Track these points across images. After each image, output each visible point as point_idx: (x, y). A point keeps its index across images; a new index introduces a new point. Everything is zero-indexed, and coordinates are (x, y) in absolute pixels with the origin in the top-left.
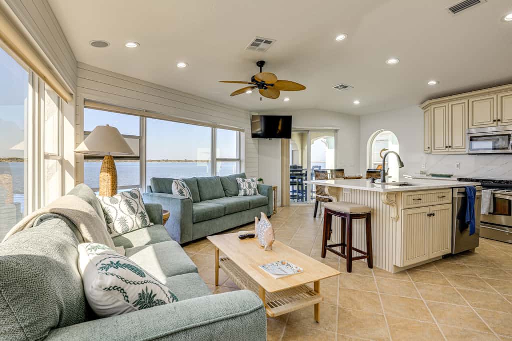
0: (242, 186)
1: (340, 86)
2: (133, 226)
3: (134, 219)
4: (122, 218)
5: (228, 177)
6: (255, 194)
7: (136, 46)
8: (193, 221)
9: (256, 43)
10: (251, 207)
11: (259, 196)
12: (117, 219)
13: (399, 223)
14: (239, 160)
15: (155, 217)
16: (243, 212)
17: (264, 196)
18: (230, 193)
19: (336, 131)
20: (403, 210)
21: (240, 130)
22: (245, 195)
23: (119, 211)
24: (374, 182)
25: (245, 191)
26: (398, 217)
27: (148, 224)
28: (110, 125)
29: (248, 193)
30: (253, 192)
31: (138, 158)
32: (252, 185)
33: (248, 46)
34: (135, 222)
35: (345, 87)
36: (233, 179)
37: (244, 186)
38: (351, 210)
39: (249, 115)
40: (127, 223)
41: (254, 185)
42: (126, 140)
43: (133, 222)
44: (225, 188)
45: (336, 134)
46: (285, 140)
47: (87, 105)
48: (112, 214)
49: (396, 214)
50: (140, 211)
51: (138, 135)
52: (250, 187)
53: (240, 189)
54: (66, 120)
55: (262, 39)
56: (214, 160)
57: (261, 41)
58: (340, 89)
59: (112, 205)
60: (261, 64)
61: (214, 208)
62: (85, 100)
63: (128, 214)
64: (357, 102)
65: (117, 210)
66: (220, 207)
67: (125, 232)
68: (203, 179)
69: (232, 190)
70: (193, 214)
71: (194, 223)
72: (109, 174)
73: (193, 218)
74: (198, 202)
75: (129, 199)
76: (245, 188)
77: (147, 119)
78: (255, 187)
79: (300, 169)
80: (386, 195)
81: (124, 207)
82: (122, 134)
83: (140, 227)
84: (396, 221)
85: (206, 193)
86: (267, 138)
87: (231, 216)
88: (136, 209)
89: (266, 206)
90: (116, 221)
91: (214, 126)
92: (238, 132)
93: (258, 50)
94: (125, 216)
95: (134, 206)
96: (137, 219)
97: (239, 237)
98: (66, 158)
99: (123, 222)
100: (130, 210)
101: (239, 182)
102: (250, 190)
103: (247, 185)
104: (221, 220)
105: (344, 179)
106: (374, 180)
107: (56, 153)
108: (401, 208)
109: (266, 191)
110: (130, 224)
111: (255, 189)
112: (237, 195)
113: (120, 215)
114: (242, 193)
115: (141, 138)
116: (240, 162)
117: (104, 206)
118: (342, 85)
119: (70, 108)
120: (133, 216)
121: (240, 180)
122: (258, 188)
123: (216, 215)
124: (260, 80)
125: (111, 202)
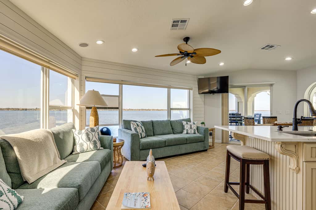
0: (185, 127)
1: (266, 46)
2: (87, 148)
3: (88, 144)
4: (81, 143)
5: (176, 121)
6: (195, 133)
7: (102, 43)
8: (140, 148)
9: (175, 24)
10: (188, 142)
11: (198, 135)
12: (79, 144)
13: (300, 175)
14: (189, 109)
15: (106, 144)
16: (181, 145)
17: (200, 135)
18: (177, 131)
19: (271, 85)
20: (304, 163)
21: (189, 89)
22: (187, 133)
23: (81, 139)
24: (282, 130)
25: (187, 130)
26: (299, 169)
27: (98, 148)
28: (95, 90)
29: (189, 132)
30: (193, 132)
31: (117, 108)
32: (193, 127)
33: (170, 28)
34: (89, 147)
35: (272, 47)
36: (180, 122)
37: (187, 127)
38: (243, 155)
39: (196, 78)
40: (83, 147)
41: (194, 127)
42: (103, 97)
43: (88, 146)
44: (173, 128)
45: (271, 87)
46: (225, 94)
47: (87, 79)
48: (77, 141)
49: (296, 166)
50: (93, 140)
51: (118, 94)
52: (191, 128)
53: (184, 129)
54: (75, 89)
55: (178, 20)
56: (170, 110)
57: (178, 21)
58: (267, 49)
59: (78, 135)
60: (187, 39)
61: (156, 141)
62: (86, 77)
63: (85, 141)
64: (289, 59)
65: (79, 138)
66: (162, 140)
67: (81, 152)
68: (157, 121)
69: (179, 129)
70: (140, 144)
71: (140, 150)
72: (93, 117)
73: (140, 146)
74: (151, 136)
75: (89, 132)
76: (187, 128)
77: (123, 85)
78: (195, 128)
79: (239, 116)
80: (280, 145)
81: (84, 137)
82: (101, 94)
83: (93, 150)
84: (297, 174)
85: (157, 130)
86: (211, 94)
87: (170, 148)
88: (91, 139)
89: (203, 143)
90: (78, 145)
91: (169, 87)
92: (189, 90)
93: (178, 29)
94: (83, 142)
95: (91, 137)
96: (91, 144)
97: (143, 165)
98: (75, 108)
99: (82, 145)
100: (87, 139)
101: (184, 124)
102: (191, 130)
103: (189, 126)
104: (162, 149)
105: (274, 125)
106: (282, 127)
107: (71, 106)
108: (301, 160)
109: (203, 131)
110: (85, 147)
111: (195, 129)
112: (181, 132)
113: (81, 141)
114: (185, 132)
115: (120, 97)
116: (190, 110)
117: (75, 135)
118: (268, 46)
119: (77, 82)
120: (88, 143)
121: (184, 123)
122: (197, 129)
123: (157, 146)
124: (183, 51)
125: (78, 134)
